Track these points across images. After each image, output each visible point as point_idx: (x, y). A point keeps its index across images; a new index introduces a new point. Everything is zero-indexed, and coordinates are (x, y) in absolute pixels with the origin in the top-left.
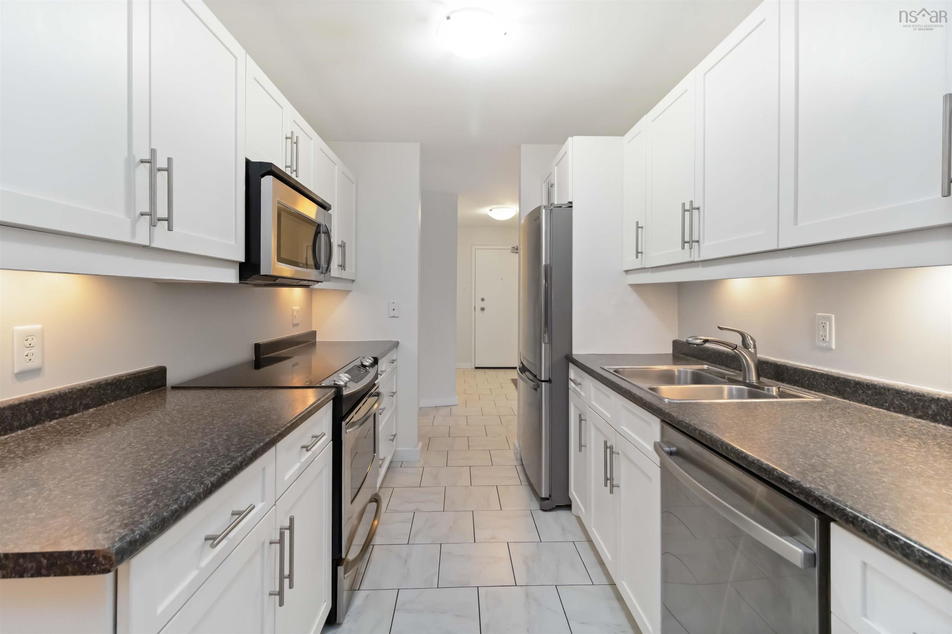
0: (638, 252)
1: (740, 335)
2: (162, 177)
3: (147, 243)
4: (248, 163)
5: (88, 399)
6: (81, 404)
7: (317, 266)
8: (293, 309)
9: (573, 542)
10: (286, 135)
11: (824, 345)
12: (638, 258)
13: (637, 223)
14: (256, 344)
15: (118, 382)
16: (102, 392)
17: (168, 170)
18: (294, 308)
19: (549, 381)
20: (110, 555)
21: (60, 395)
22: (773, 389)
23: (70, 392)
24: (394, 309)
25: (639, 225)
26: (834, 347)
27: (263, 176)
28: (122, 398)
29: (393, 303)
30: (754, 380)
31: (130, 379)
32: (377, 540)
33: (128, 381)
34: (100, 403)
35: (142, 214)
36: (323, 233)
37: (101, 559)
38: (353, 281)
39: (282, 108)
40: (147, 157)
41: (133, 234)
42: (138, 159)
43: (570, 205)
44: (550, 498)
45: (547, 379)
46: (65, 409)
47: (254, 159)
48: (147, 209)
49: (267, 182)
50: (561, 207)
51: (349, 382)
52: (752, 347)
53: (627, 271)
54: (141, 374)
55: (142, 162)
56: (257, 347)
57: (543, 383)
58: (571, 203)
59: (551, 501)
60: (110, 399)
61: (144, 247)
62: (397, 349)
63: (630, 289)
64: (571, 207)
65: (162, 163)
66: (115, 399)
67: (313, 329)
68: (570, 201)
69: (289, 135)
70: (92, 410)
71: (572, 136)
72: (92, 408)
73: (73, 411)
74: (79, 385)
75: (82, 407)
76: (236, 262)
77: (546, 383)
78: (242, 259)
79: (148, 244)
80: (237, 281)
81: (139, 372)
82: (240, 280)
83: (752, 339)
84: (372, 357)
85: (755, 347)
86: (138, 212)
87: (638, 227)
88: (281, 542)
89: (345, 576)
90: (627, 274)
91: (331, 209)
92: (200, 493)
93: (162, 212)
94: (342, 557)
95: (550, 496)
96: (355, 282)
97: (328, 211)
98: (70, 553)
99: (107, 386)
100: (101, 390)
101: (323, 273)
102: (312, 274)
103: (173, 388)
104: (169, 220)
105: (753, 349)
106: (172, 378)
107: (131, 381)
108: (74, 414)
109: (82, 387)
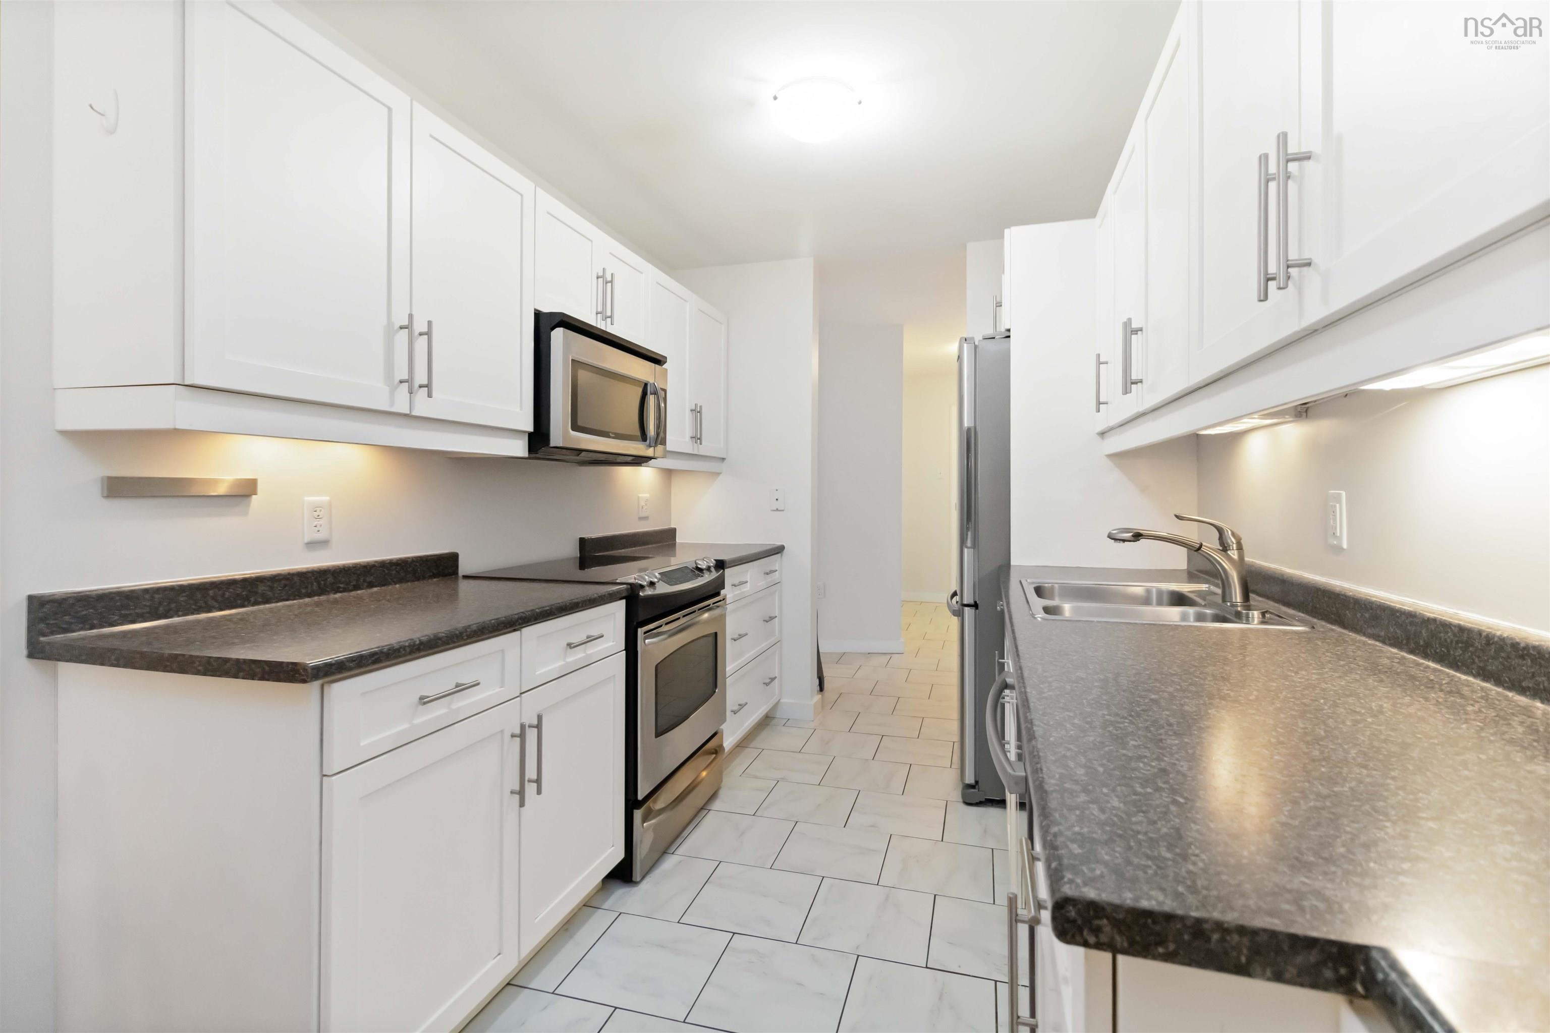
0: (1099, 403)
1: (1217, 531)
2: (421, 344)
3: (406, 411)
4: (538, 315)
5: (372, 577)
6: (364, 581)
7: (644, 437)
8: (639, 498)
9: (993, 849)
10: (598, 274)
11: (1335, 543)
12: (1099, 411)
13: (1098, 356)
14: (580, 538)
15: (404, 563)
16: (386, 571)
17: (428, 334)
18: (640, 495)
19: (975, 606)
20: (306, 668)
21: (344, 569)
22: (1253, 615)
23: (354, 567)
24: (777, 499)
25: (1102, 360)
26: (1345, 546)
27: (553, 329)
28: (408, 581)
29: (777, 490)
30: (1238, 601)
31: (417, 562)
32: (717, 805)
33: (414, 563)
34: (383, 583)
35: (401, 382)
36: (651, 394)
37: (301, 670)
38: (723, 459)
39: (592, 241)
40: (406, 323)
41: (392, 403)
42: (397, 326)
43: (1007, 334)
44: (977, 787)
45: (972, 602)
46: (348, 584)
47: (546, 309)
48: (405, 376)
49: (558, 336)
50: (994, 338)
51: (658, 582)
52: (1235, 549)
53: (1102, 434)
54: (430, 558)
55: (401, 328)
56: (582, 541)
57: (966, 609)
58: (1009, 330)
59: (977, 790)
60: (395, 580)
61: (405, 415)
62: (782, 555)
63: (1108, 463)
64: (1009, 337)
65: (420, 326)
66: (401, 581)
67: (673, 526)
68: (1008, 328)
69: (601, 274)
70: (375, 589)
71: (1009, 227)
72: (376, 586)
73: (357, 588)
74: (363, 562)
75: (366, 584)
76: (524, 432)
77: (969, 608)
78: (531, 429)
79: (409, 413)
80: (526, 454)
81: (428, 556)
82: (529, 454)
83: (1233, 534)
84: (715, 560)
85: (1240, 548)
86: (397, 379)
87: (1099, 363)
88: (522, 736)
89: (645, 824)
90: (1103, 438)
91: (666, 362)
93: (421, 377)
94: (637, 798)
95: (977, 782)
96: (725, 461)
97: (662, 366)
98: (282, 662)
99: (391, 566)
100: (385, 570)
101: (652, 447)
102: (636, 448)
103: (466, 577)
104: (428, 386)
105: (1236, 552)
106: (465, 567)
107: (418, 564)
108: (357, 590)
109: (366, 564)
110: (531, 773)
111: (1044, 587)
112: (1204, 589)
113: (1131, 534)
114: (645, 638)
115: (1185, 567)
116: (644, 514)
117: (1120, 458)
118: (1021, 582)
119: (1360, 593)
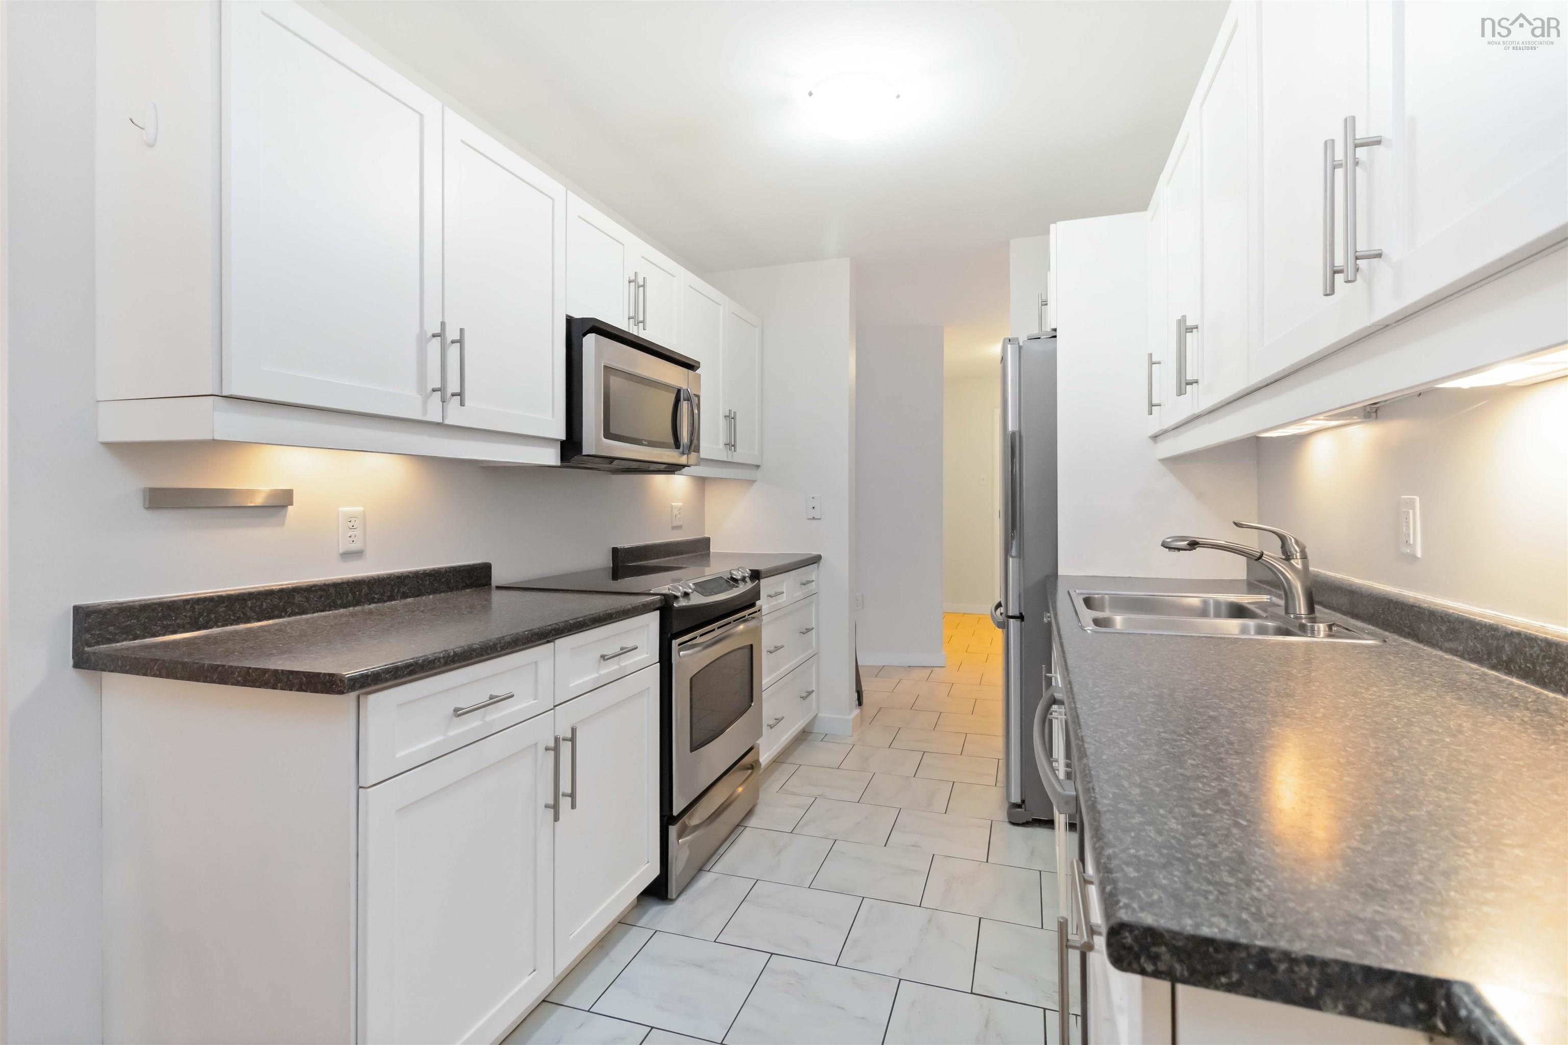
0: (1151, 405)
1: (1278, 537)
2: (453, 352)
3: (439, 420)
4: (570, 321)
5: (406, 588)
6: (398, 591)
7: (677, 444)
8: (672, 506)
9: (1040, 871)
10: (629, 278)
11: (1408, 551)
12: (1151, 414)
13: (1151, 355)
14: (613, 548)
15: (437, 574)
16: (420, 582)
17: (460, 341)
18: (673, 504)
19: (1021, 617)
20: (343, 679)
21: (378, 579)
22: (1319, 628)
23: (389, 578)
24: (813, 508)
25: (1154, 360)
26: (1419, 555)
27: (584, 335)
28: (441, 592)
29: (813, 498)
30: (1303, 612)
31: (450, 572)
32: (753, 822)
33: (447, 574)
34: (418, 593)
35: (434, 390)
36: (685, 400)
37: (338, 682)
38: (758, 467)
39: (623, 245)
40: (438, 331)
41: (425, 412)
42: (429, 334)
43: (1054, 334)
44: (1023, 806)
45: (1017, 614)
46: (382, 594)
47: (577, 315)
48: (438, 385)
49: (590, 342)
50: (1039, 338)
51: (692, 593)
52: (1298, 558)
53: (1155, 437)
54: (463, 568)
55: (434, 336)
56: (615, 551)
57: (1011, 620)
58: (1055, 330)
59: (1024, 810)
60: (429, 591)
61: (438, 424)
62: (818, 566)
63: (1161, 468)
64: (1055, 337)
65: (452, 334)
66: (434, 592)
67: (706, 536)
68: (1054, 327)
69: (633, 278)
70: (409, 600)
71: (1055, 222)
72: (410, 597)
73: (391, 598)
74: (398, 573)
75: (399, 595)
76: (557, 440)
77: (1014, 620)
78: (563, 437)
79: (442, 422)
80: (559, 464)
81: (461, 567)
82: (561, 462)
83: (1297, 542)
84: (750, 570)
85: (1304, 557)
86: (430, 388)
87: (1152, 363)
88: (556, 749)
89: (680, 841)
90: (1155, 442)
91: (699, 367)
92: (440, 658)
93: (453, 386)
94: (672, 814)
95: (1023, 801)
96: (760, 469)
97: (695, 371)
98: (319, 674)
99: (425, 577)
100: (419, 580)
101: (685, 454)
102: (669, 456)
103: (499, 588)
104: (460, 395)
105: (1300, 561)
106: (498, 576)
107: (451, 575)
108: (392, 601)
109: (400, 575)
110: (565, 787)
111: (1094, 598)
112: (1265, 600)
113: (1187, 542)
114: (680, 650)
115: (1245, 577)
116: (675, 524)
117: (1174, 462)
118: (1069, 592)
119: (1436, 604)
